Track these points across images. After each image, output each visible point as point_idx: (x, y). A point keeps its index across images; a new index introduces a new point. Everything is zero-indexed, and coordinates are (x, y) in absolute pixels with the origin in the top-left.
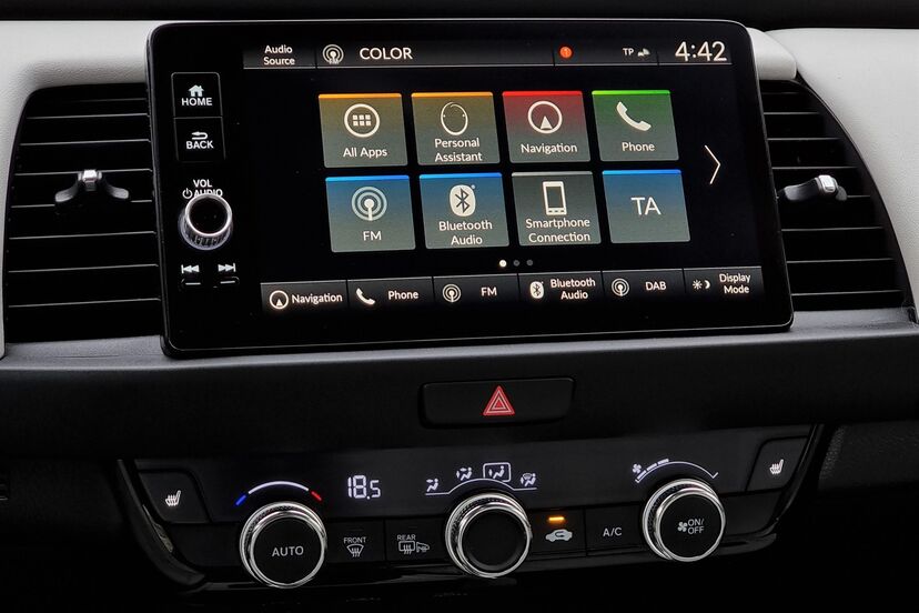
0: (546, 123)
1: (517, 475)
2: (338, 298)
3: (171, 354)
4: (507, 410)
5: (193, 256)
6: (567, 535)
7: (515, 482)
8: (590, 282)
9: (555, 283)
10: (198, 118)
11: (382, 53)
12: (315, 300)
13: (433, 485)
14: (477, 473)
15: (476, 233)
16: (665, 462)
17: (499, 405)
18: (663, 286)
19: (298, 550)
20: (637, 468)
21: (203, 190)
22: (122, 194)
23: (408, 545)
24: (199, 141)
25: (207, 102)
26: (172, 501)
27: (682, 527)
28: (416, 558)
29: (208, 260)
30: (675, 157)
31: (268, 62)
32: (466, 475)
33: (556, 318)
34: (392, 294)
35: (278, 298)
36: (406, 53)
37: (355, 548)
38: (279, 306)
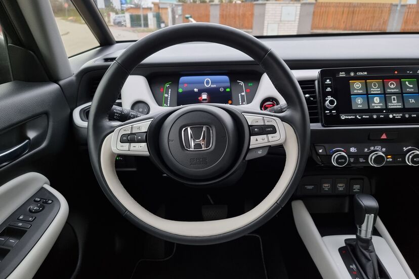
0: (392, 85)
1: (382, 149)
2: (354, 117)
3: (323, 126)
4: (385, 137)
5: (328, 110)
6: (391, 160)
7: (381, 150)
8: (401, 115)
9: (394, 115)
10: (328, 85)
11: (361, 73)
12: (350, 117)
13: (366, 150)
14: (374, 148)
15: (379, 106)
16: (410, 147)
17: (384, 137)
18: (415, 116)
19: (343, 160)
20: (404, 148)
21: (329, 98)
22: (312, 99)
23: (361, 160)
24: (329, 89)
25: (330, 82)
26: (321, 151)
27: (415, 159)
28: (362, 162)
29: (331, 110)
30: (418, 92)
31: (340, 75)
32: (372, 148)
33: (394, 121)
34: (364, 117)
35: (343, 117)
36: (366, 73)
37: (352, 160)
38: (343, 118)
